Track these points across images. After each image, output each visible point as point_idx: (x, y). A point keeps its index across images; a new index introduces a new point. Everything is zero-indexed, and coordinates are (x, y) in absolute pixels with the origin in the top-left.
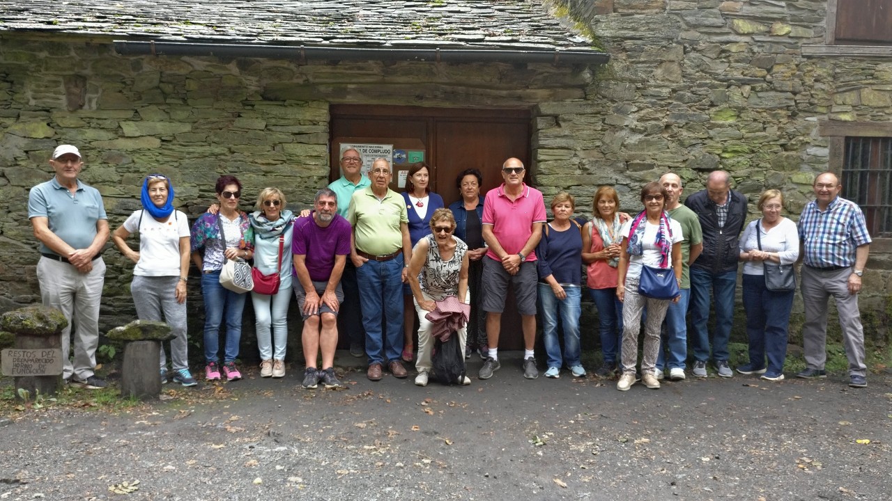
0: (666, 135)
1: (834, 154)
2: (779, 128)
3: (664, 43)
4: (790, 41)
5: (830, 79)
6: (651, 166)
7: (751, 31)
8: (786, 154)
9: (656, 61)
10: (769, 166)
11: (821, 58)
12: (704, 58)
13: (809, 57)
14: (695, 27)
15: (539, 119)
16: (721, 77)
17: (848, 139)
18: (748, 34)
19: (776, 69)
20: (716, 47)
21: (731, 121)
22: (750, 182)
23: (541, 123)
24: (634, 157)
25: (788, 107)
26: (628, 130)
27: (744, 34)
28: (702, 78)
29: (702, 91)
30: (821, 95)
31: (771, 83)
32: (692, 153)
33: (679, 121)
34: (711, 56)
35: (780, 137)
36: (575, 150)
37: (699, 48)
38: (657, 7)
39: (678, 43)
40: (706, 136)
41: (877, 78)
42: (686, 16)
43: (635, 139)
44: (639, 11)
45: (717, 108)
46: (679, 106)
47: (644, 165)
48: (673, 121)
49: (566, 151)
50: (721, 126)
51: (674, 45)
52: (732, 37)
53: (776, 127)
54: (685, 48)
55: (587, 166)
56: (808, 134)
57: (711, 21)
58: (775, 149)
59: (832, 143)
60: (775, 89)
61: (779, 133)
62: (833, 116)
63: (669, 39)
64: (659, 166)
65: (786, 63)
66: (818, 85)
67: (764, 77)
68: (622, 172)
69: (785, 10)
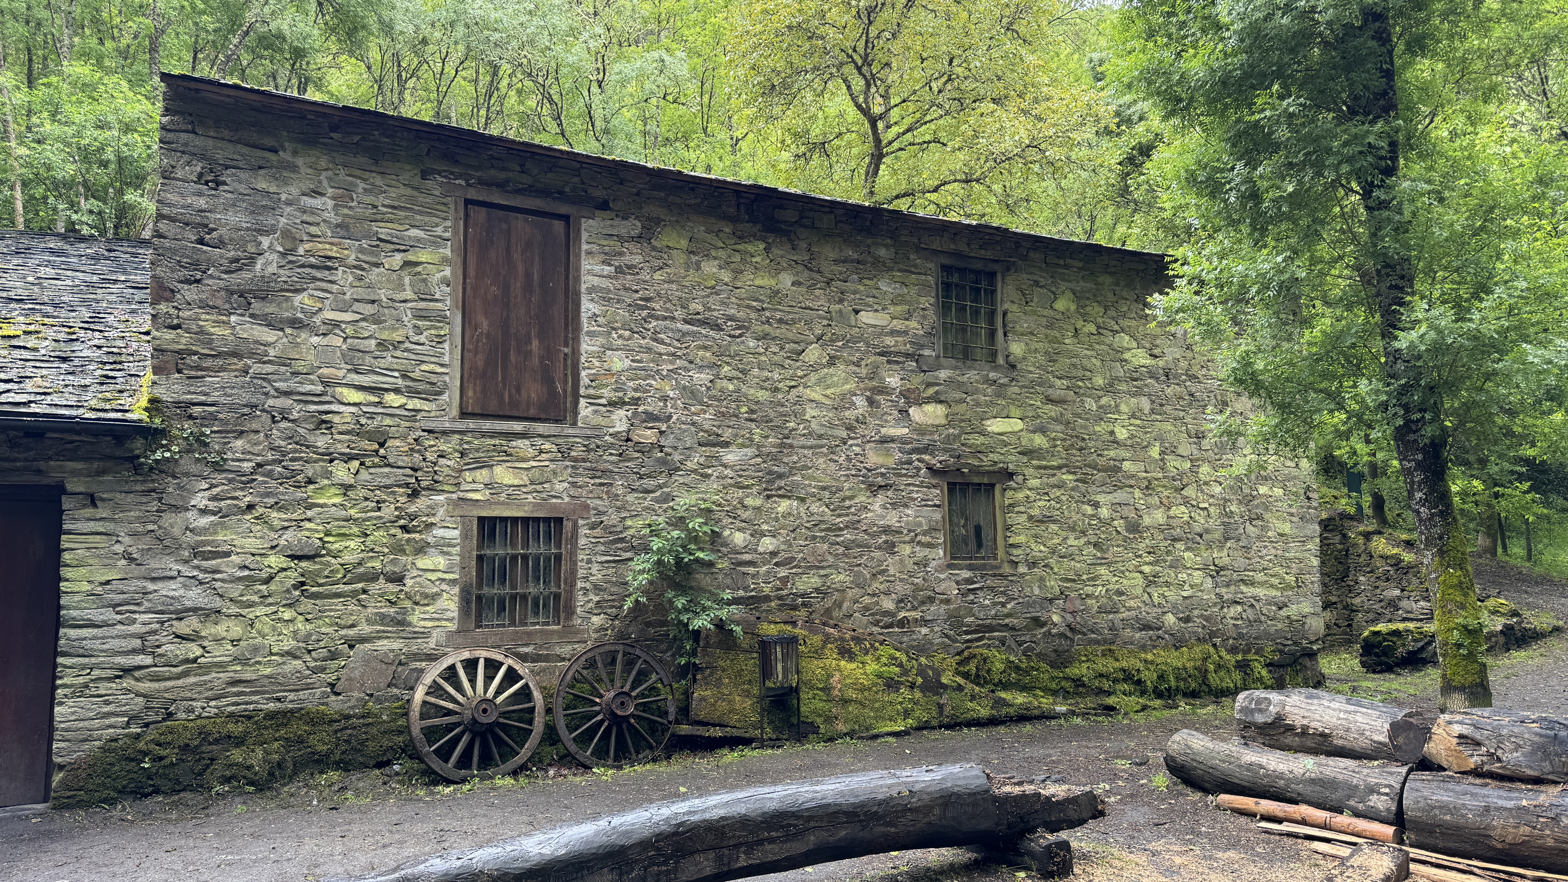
0: (248, 517)
1: (465, 536)
2: (396, 509)
3: (246, 410)
4: (406, 413)
5: (457, 455)
6: (228, 554)
7: (357, 401)
8: (407, 536)
9: (234, 431)
10: (386, 550)
11: (444, 433)
12: (298, 429)
13: (430, 432)
14: (287, 394)
15: (64, 498)
16: (320, 451)
17: (481, 520)
18: (355, 404)
19: (389, 443)
20: (313, 416)
21: (337, 500)
22: (362, 570)
23: (67, 503)
24: (204, 543)
25: (407, 485)
26: (195, 512)
27: (349, 404)
28: (295, 451)
29: (297, 465)
30: (446, 471)
31: (385, 457)
32: (285, 537)
33: (265, 500)
34: (307, 426)
35: (399, 517)
36: (118, 536)
37: (292, 417)
38: (236, 370)
39: (263, 411)
40: (304, 517)
41: (511, 455)
42: (275, 381)
43: (204, 521)
44: (213, 374)
45: (317, 486)
46: (266, 482)
47: (218, 552)
48: (258, 499)
49: (104, 537)
50: (321, 506)
51: (258, 413)
52: (334, 407)
53: (392, 506)
54: (274, 417)
55: (135, 556)
56: (434, 515)
57: (308, 388)
58: (393, 531)
59: (463, 524)
60: (389, 465)
61: (396, 513)
62: (461, 495)
63: (252, 407)
64: (238, 553)
65: (403, 437)
66: (442, 461)
67: (377, 451)
68: (186, 562)
69: (400, 381)
